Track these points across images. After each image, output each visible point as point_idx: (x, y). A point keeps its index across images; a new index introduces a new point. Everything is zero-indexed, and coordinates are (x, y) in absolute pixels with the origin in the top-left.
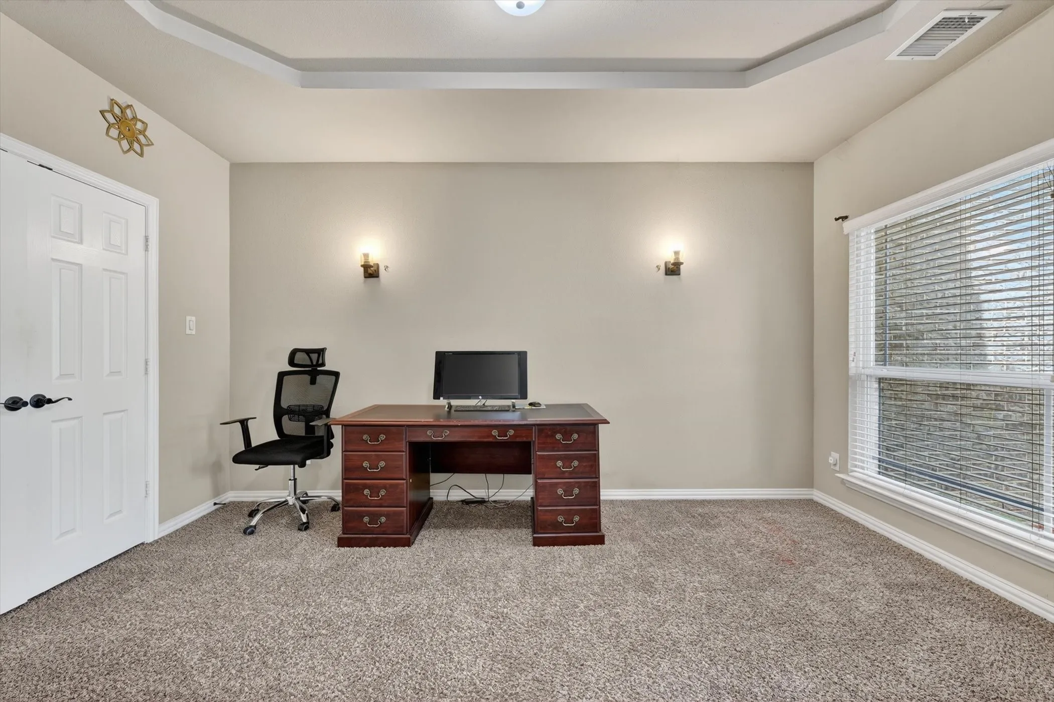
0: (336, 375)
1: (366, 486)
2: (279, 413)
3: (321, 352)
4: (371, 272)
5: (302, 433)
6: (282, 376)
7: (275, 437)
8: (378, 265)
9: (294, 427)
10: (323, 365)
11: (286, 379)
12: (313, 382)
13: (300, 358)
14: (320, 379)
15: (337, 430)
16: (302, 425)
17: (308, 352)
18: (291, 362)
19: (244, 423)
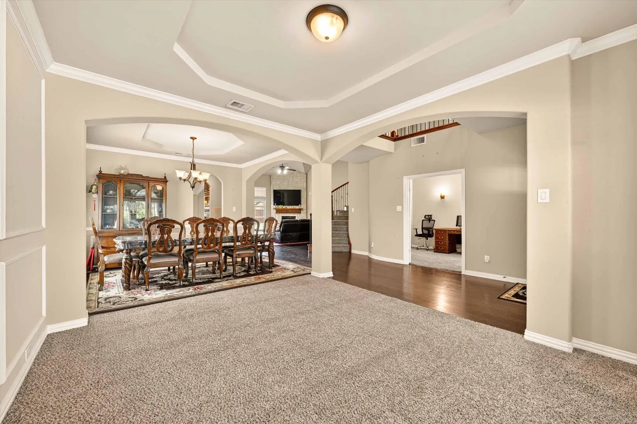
0: (435, 221)
1: (439, 241)
2: (423, 228)
3: (431, 216)
4: (442, 197)
5: (427, 233)
6: (423, 221)
7: (422, 233)
8: (444, 196)
9: (426, 232)
10: (432, 218)
11: (424, 221)
12: (429, 222)
13: (427, 217)
14: (431, 221)
15: (434, 231)
16: (427, 231)
17: (428, 216)
18: (425, 218)
19: (416, 229)
